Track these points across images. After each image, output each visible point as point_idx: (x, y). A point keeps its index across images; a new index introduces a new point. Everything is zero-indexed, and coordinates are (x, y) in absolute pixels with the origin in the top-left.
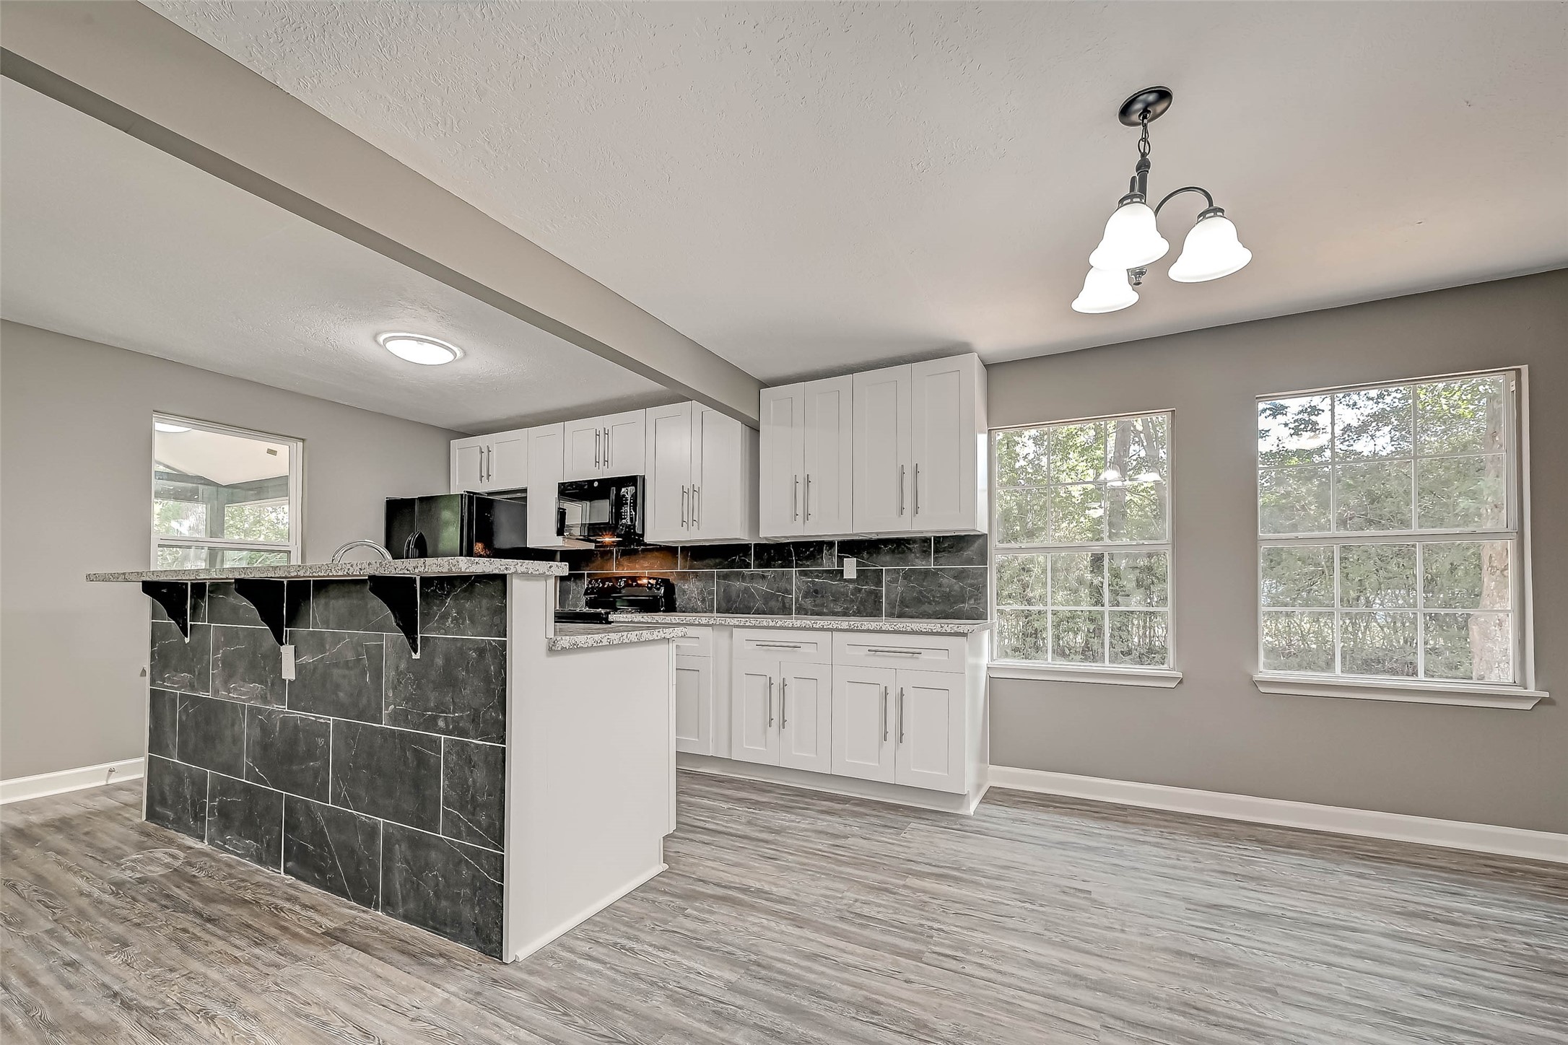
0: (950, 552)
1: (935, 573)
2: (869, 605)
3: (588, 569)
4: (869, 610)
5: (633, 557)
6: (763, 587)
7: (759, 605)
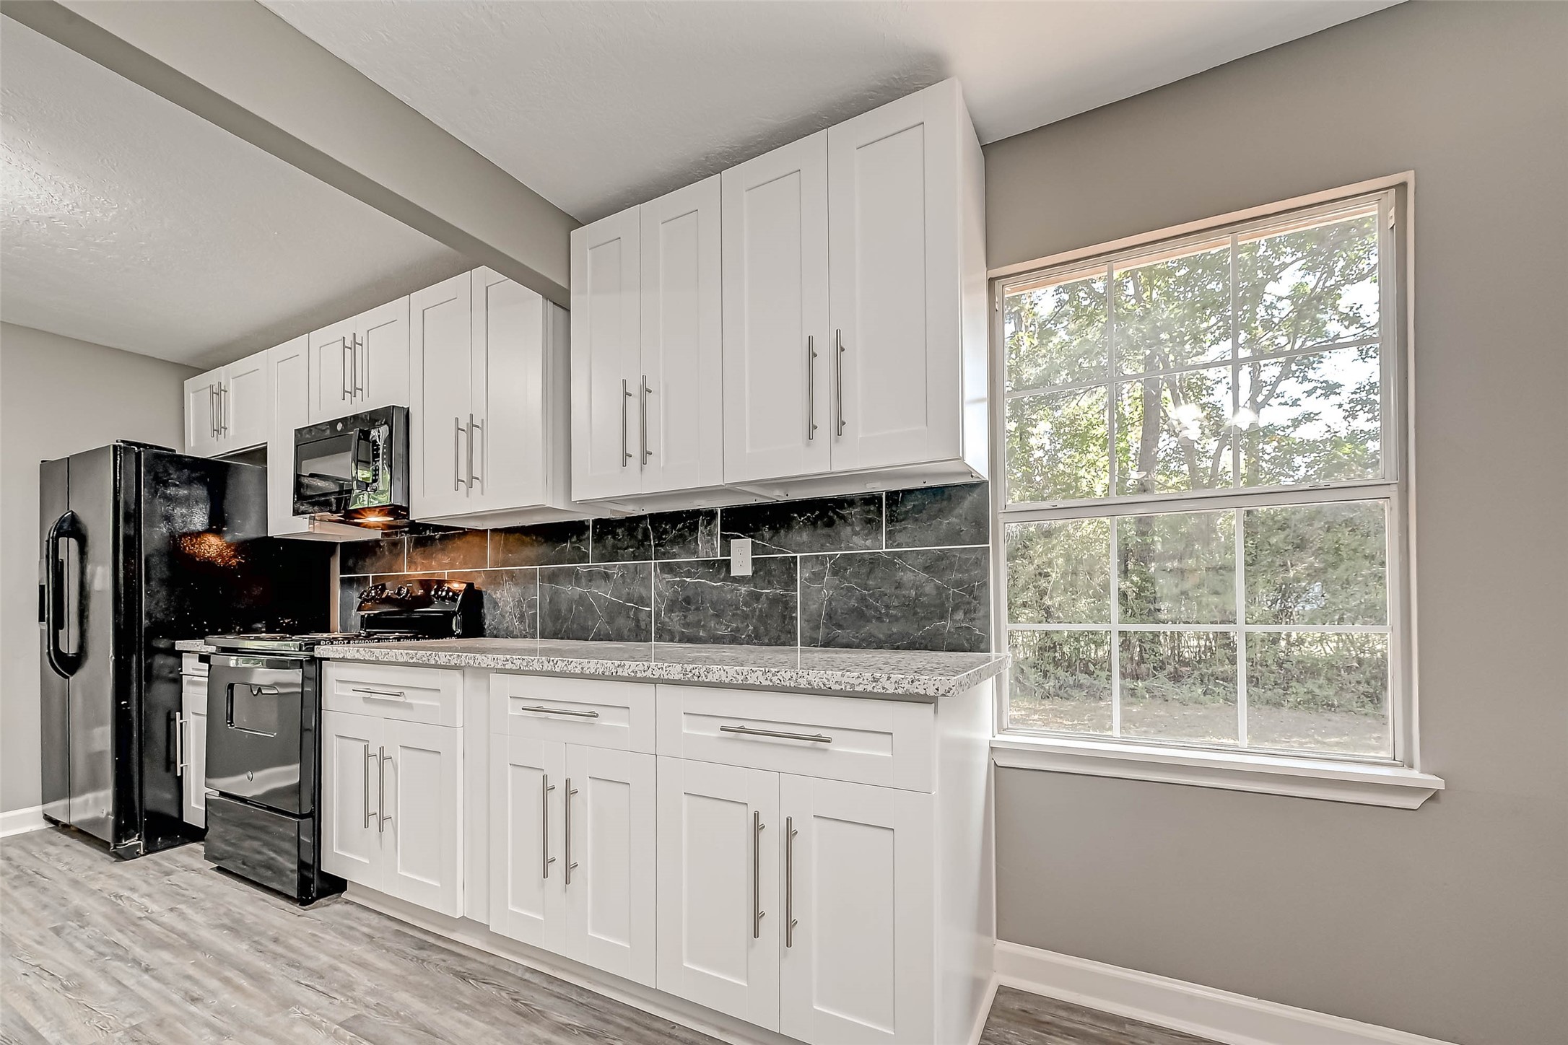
0: (916, 520)
1: (889, 563)
2: (774, 623)
3: (374, 570)
4: (774, 633)
5: (428, 549)
6: (604, 592)
7: (600, 624)
